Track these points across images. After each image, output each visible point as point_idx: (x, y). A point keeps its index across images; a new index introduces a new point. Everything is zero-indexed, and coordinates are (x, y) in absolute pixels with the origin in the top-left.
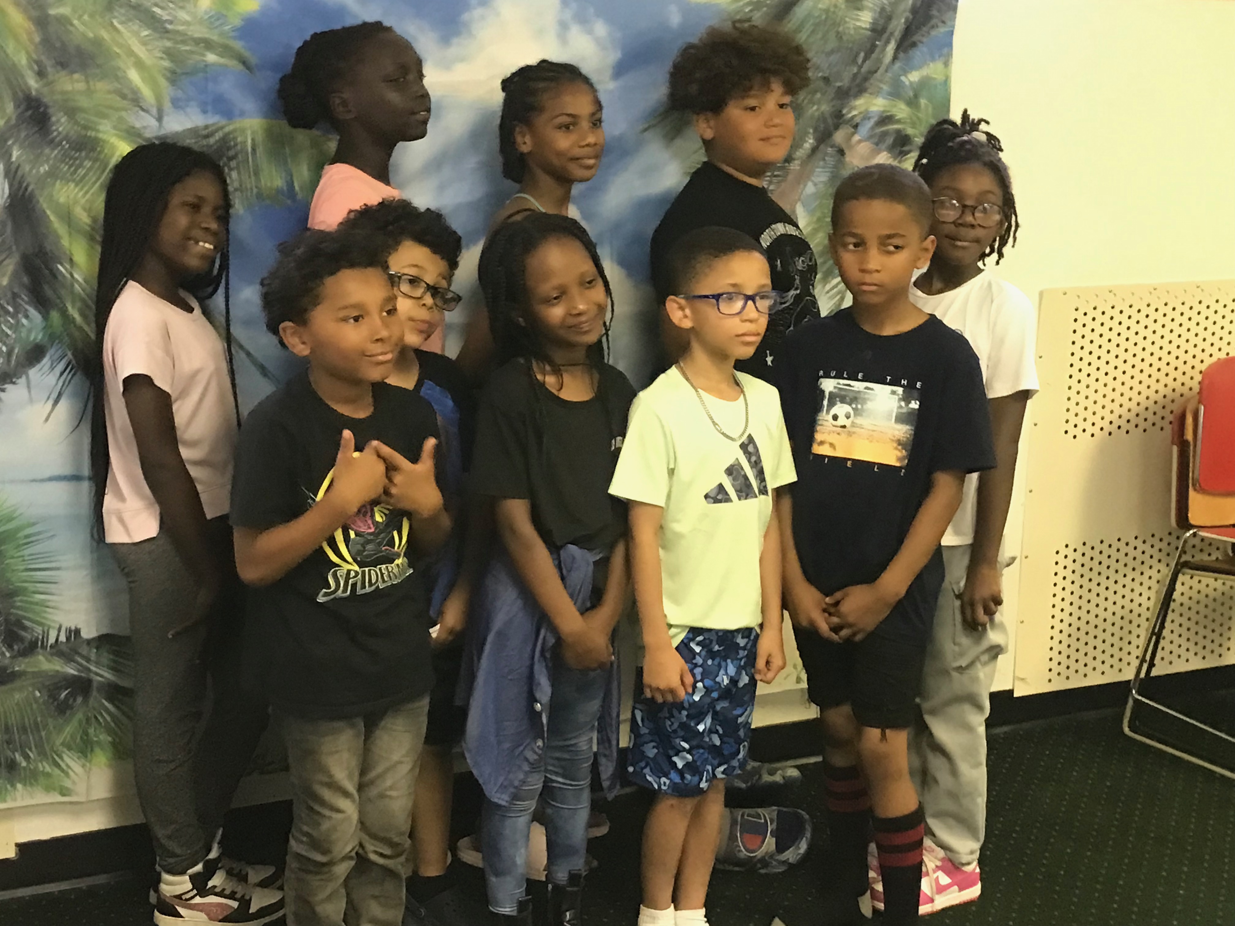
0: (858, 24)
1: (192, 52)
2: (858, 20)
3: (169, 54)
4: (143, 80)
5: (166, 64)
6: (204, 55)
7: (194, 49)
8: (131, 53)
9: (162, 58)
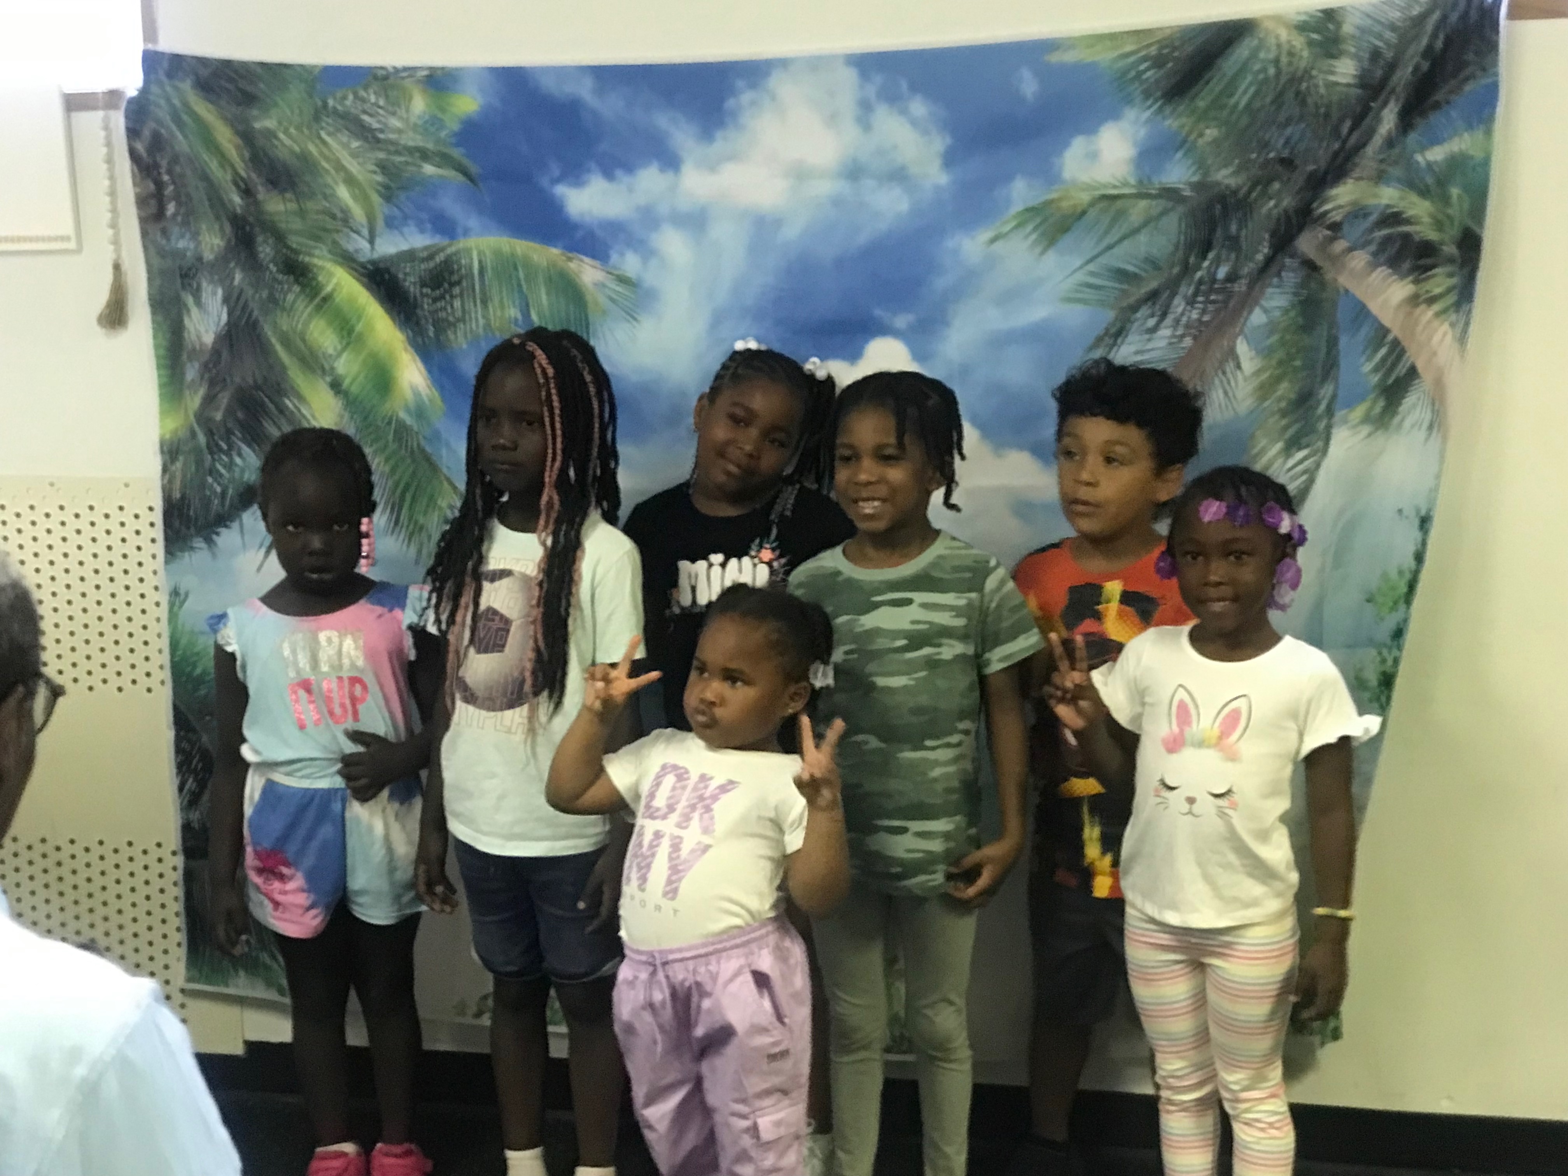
0: (1332, 78)
1: (407, 163)
2: (1333, 73)
3: (383, 167)
4: (355, 198)
5: (379, 178)
6: (420, 167)
7: (410, 160)
8: (340, 167)
9: (375, 172)
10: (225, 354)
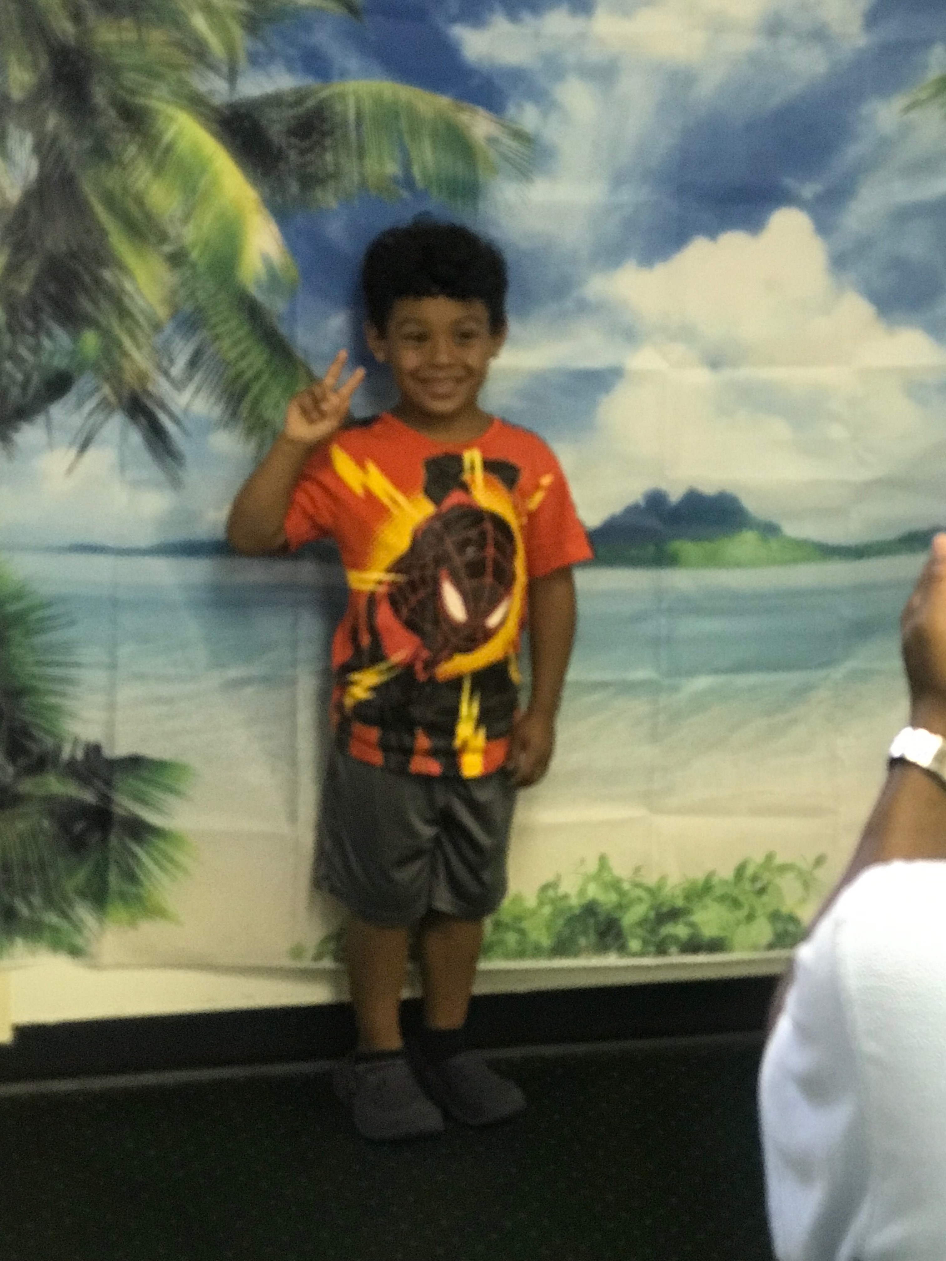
4: (212, 28)
5: (244, 7)
10: (34, 215)
